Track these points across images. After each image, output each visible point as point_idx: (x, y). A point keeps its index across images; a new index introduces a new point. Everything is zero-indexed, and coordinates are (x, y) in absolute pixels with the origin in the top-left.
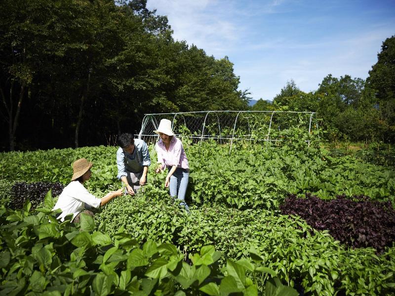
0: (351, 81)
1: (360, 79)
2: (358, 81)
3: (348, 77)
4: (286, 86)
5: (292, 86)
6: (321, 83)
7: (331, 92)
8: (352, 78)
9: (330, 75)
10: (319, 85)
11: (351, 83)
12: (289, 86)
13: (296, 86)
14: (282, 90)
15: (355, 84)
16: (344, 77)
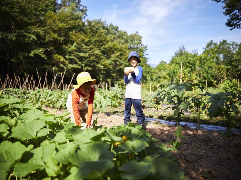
0: (227, 44)
1: (234, 42)
2: (233, 44)
3: (225, 41)
4: (178, 50)
5: (183, 50)
6: (205, 47)
7: (212, 52)
8: (228, 42)
9: (212, 41)
10: (204, 48)
11: (228, 46)
12: (180, 49)
13: (186, 50)
14: (175, 53)
15: (230, 46)
16: (222, 41)
